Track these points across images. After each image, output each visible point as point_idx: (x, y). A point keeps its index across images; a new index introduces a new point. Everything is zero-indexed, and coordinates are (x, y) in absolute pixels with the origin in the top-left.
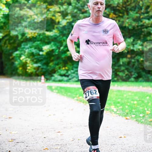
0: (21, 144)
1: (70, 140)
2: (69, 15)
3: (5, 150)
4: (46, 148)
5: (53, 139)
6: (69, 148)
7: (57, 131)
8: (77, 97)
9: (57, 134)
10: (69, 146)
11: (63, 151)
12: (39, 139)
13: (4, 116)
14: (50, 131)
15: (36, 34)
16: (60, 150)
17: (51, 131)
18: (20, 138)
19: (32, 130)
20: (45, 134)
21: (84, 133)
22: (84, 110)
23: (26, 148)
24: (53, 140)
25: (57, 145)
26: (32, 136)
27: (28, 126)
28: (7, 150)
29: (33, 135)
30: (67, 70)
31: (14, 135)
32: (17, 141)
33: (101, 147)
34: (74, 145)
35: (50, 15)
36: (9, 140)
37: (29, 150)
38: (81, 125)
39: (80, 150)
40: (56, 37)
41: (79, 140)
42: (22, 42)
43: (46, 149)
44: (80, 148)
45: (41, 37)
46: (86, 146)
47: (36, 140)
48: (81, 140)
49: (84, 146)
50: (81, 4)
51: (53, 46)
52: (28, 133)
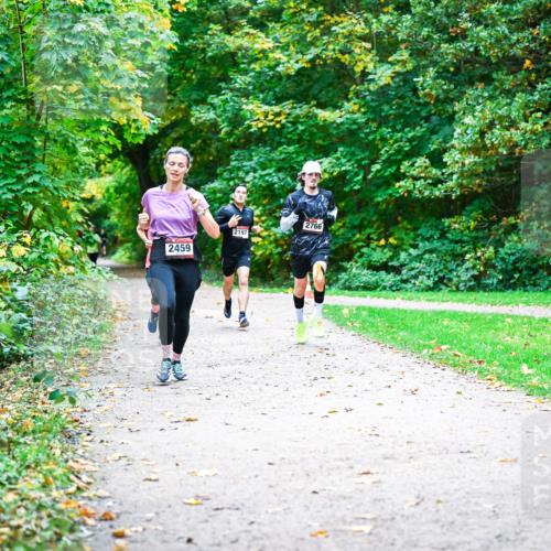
0: (230, 515)
1: (406, 502)
2: (402, 46)
3: (174, 535)
4: (321, 529)
5: (345, 498)
6: (403, 530)
7: (359, 468)
8: (430, 347)
9: (360, 480)
10: (403, 526)
11: (380, 540)
12: (296, 497)
13: (168, 414)
14: (332, 469)
15: (282, 119)
16: (371, 538)
17: (338, 467)
18: (224, 494)
19: (270, 464)
20: (315, 480)
21: (458, 478)
22: (459, 393)
23: (250, 528)
24: (344, 502)
25: (361, 521)
26: (271, 486)
27: (256, 450)
28: (181, 534)
29: (274, 484)
30: (396, 249)
31: (205, 483)
32: (214, 504)
33: (521, 531)
34: (423, 520)
35: (331, 47)
36: (187, 501)
37: (259, 535)
38: (445, 449)
39: (445, 538)
40: (355, 127)
41: (439, 502)
42: (234, 146)
43: (321, 533)
44: (444, 530)
45: (301, 128)
46: (467, 525)
47: (285, 501)
48: (447, 502)
49: (456, 523)
50: (447, 7)
51: (343, 161)
52: (256, 476)
